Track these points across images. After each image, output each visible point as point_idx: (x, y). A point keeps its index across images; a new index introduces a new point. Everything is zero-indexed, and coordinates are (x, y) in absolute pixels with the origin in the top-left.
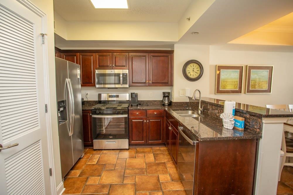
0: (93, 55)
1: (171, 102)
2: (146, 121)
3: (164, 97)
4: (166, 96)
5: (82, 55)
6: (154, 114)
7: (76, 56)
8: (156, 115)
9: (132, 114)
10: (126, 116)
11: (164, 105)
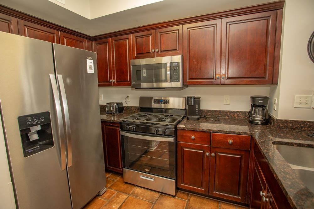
0: (128, 38)
1: (270, 117)
2: (210, 154)
3: (254, 106)
4: (257, 104)
5: (115, 41)
6: (227, 142)
7: (108, 42)
8: (231, 144)
9: (183, 138)
10: (171, 139)
11: (252, 123)
